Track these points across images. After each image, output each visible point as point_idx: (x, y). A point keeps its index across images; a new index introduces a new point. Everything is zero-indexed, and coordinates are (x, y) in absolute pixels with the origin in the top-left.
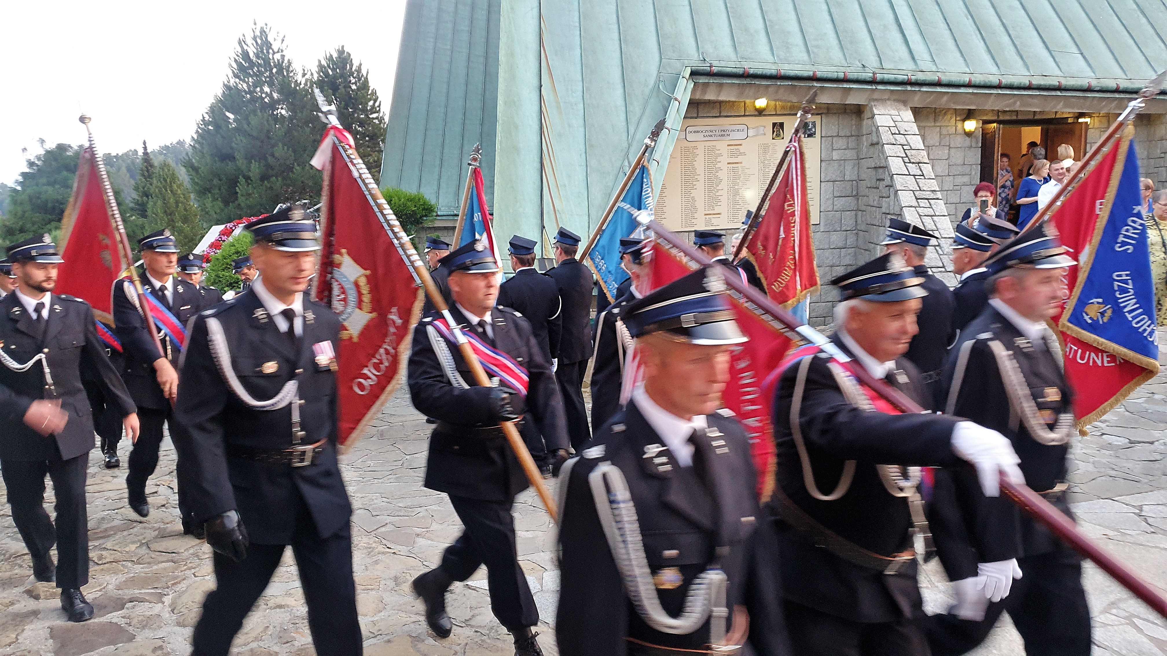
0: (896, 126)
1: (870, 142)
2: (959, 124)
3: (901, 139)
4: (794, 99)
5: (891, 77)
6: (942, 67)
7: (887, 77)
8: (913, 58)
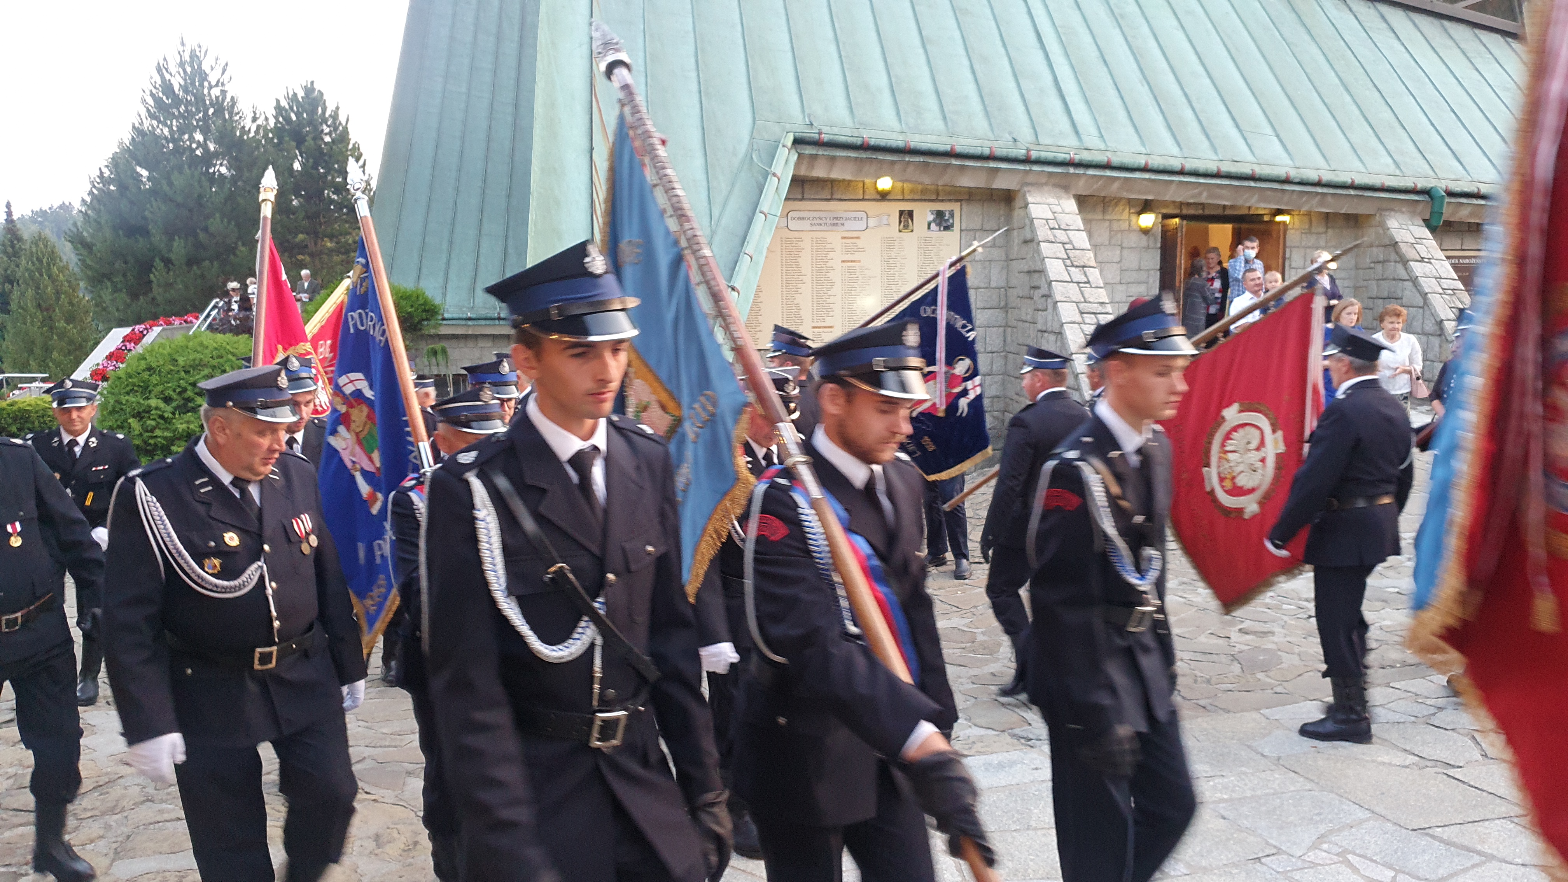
0: (1055, 219)
1: (1022, 239)
2: (1134, 218)
3: (1061, 235)
4: (927, 180)
5: (1050, 156)
6: (1112, 145)
7: (1044, 155)
8: (1077, 132)
